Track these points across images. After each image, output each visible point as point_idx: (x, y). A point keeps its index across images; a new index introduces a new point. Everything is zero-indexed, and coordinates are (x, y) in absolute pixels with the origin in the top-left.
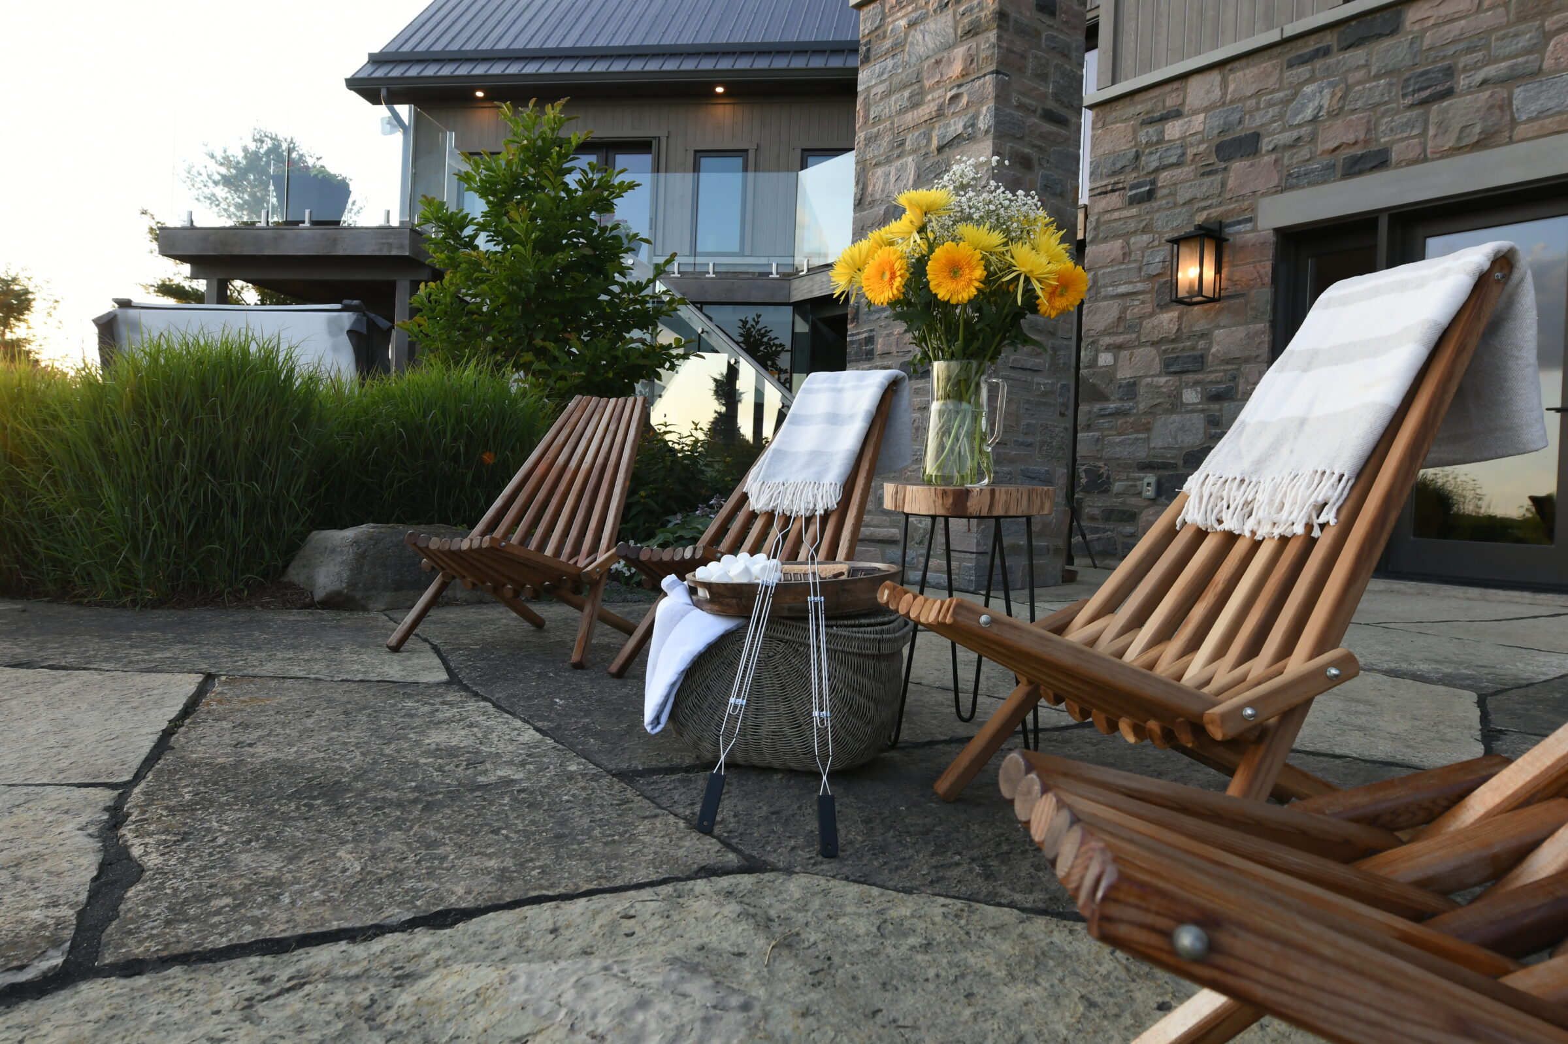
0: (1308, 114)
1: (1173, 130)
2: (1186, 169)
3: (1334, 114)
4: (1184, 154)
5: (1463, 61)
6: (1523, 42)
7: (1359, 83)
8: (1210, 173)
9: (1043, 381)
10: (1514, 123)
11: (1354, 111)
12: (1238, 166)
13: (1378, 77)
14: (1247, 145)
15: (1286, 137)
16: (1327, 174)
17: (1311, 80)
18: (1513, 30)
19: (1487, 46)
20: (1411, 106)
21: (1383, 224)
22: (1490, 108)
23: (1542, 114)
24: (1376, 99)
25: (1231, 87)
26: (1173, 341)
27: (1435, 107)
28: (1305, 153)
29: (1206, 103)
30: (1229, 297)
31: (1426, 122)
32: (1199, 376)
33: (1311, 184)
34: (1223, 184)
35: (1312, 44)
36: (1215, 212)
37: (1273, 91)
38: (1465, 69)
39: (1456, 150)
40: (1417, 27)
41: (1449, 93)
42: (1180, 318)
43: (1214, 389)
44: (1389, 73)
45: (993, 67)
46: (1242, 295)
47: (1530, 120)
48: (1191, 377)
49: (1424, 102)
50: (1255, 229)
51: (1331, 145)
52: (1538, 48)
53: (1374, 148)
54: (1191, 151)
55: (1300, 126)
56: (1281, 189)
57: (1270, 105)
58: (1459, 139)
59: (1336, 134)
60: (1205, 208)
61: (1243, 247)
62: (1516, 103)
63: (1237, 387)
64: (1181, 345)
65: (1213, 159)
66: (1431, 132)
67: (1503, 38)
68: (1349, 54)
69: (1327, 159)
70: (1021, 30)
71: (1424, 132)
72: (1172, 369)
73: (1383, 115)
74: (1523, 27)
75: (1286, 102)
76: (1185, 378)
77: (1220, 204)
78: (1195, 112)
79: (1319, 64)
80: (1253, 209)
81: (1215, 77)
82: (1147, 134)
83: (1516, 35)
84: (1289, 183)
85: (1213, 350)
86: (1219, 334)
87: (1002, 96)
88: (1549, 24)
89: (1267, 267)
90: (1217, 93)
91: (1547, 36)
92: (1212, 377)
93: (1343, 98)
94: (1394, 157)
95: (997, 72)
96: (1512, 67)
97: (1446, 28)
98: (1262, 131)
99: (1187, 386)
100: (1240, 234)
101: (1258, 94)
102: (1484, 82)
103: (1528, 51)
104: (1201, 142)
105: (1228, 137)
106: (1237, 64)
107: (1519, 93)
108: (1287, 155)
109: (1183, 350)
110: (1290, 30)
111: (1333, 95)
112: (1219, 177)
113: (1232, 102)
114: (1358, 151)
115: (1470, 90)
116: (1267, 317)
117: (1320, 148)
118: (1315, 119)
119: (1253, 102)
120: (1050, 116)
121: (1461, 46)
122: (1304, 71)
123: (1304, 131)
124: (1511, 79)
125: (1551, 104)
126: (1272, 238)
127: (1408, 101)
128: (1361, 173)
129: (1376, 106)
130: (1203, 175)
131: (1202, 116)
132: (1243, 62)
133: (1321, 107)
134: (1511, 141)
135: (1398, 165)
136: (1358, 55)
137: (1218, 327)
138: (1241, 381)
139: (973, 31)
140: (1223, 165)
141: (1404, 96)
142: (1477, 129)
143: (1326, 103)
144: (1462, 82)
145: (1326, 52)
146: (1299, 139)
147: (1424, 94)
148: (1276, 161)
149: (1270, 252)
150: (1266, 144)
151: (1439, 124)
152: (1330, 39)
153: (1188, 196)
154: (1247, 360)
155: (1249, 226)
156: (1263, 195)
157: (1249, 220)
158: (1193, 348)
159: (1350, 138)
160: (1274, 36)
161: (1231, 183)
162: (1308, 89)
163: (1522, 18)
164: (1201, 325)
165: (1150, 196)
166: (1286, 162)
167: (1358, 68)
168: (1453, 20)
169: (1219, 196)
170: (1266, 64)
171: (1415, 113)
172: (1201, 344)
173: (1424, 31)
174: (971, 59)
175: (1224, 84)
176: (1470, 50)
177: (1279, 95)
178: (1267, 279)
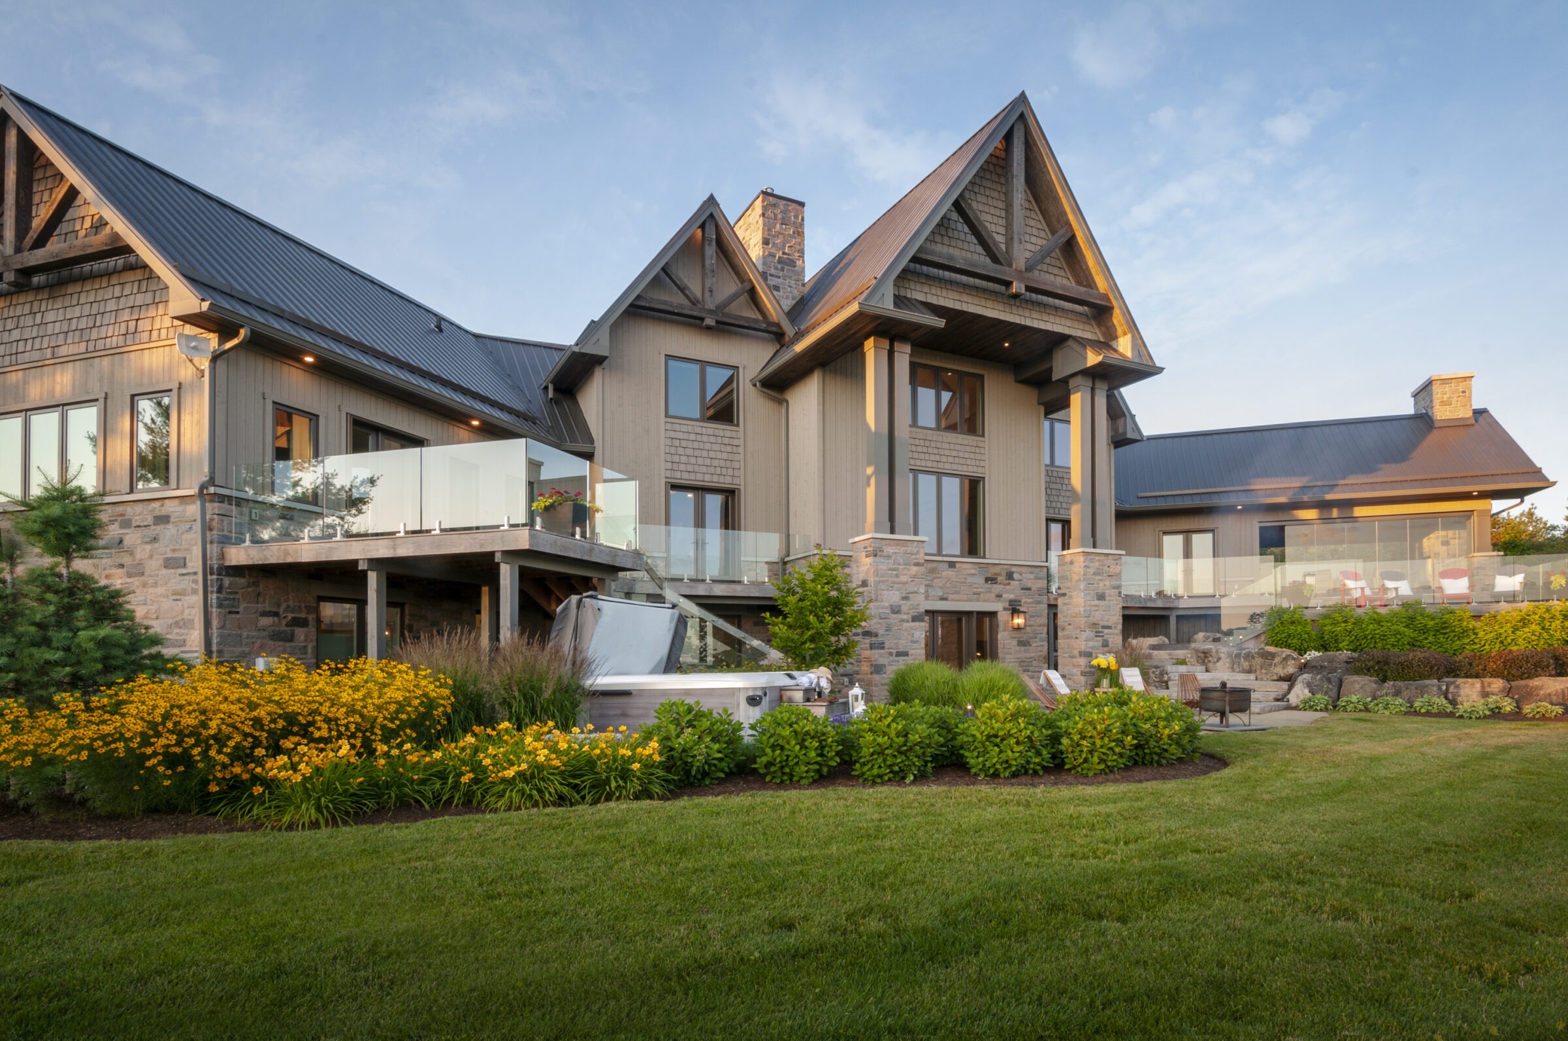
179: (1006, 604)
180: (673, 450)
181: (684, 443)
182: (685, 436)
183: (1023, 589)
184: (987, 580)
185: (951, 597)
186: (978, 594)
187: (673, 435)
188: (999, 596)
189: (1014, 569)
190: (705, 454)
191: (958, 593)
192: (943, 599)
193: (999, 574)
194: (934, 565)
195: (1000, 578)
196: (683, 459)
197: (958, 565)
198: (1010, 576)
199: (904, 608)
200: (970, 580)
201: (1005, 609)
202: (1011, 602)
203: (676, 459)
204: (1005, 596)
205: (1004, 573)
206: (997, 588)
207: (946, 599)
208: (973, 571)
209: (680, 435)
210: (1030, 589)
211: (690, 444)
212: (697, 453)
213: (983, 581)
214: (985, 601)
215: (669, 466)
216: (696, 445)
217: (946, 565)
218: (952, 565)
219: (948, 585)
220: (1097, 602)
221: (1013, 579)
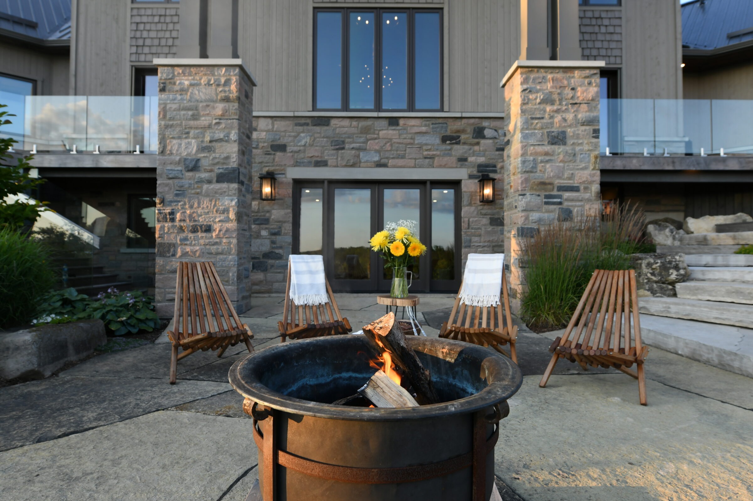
0: (303, 143)
1: (255, 135)
2: (259, 151)
3: (311, 145)
4: (258, 145)
5: (347, 140)
6: (362, 140)
7: (318, 138)
8: (269, 154)
10: (360, 162)
11: (317, 146)
12: (279, 154)
13: (324, 137)
14: (282, 148)
15: (296, 149)
16: (308, 164)
17: (303, 132)
18: (359, 135)
19: (353, 138)
20: (334, 150)
21: (326, 183)
22: (355, 156)
23: (367, 162)
24: (323, 144)
25: (276, 126)
26: (256, 212)
27: (340, 151)
28: (302, 155)
29: (266, 129)
30: (278, 199)
31: (337, 155)
32: (267, 226)
33: (304, 166)
34: (274, 159)
35: (303, 121)
36: (271, 169)
37: (290, 132)
38: (348, 143)
39: (346, 166)
40: (334, 126)
41: (343, 148)
42: (259, 204)
43: (273, 231)
44: (327, 137)
45: (237, 117)
46: (281, 199)
47: (364, 162)
48: (264, 226)
49: (337, 149)
50: (286, 177)
51: (310, 155)
52: (366, 142)
53: (323, 159)
54: (261, 145)
55: (300, 146)
56: (295, 166)
57: (290, 136)
58: (347, 163)
59: (312, 152)
60: (267, 166)
61: (282, 183)
62: (361, 156)
63: (281, 230)
64: (260, 214)
65: (269, 149)
66: (339, 159)
67: (357, 137)
68: (315, 127)
69: (309, 159)
70: (242, 104)
71: (337, 159)
72: (257, 223)
73: (326, 149)
74: (361, 135)
75: (295, 137)
76: (262, 226)
77: (273, 166)
78: (262, 131)
79: (305, 127)
80: (284, 170)
81: (270, 121)
83: (360, 137)
84: (297, 164)
85: (273, 217)
86: (274, 212)
88: (369, 136)
89: (291, 191)
90: (270, 127)
91: (368, 140)
92: (272, 227)
93: (314, 141)
94: (329, 163)
95: (238, 119)
96: (360, 146)
97: (342, 129)
98: (287, 144)
99: (263, 229)
100: (280, 178)
101: (285, 131)
102: (353, 148)
103: (363, 143)
104: (264, 142)
105: (275, 143)
106: (278, 119)
107: (362, 154)
108: (296, 155)
109: (261, 216)
110: (297, 114)
111: (310, 139)
112: (272, 156)
113: (276, 131)
114: (319, 159)
115: (349, 149)
116: (291, 208)
117: (307, 155)
118: (305, 145)
119: (283, 134)
121: (346, 136)
122: (301, 128)
123: (302, 148)
124: (359, 149)
125: (369, 159)
126: (292, 182)
127: (333, 148)
128: (319, 166)
129: (323, 147)
130: (266, 154)
131: (265, 133)
132: (280, 119)
133: (306, 142)
134: (360, 167)
135: (330, 166)
136: (317, 129)
137: (274, 209)
138: (283, 229)
139: (226, 99)
140: (273, 153)
141: (332, 146)
142: (352, 161)
143: (308, 141)
144: (347, 146)
145: (307, 124)
146: (300, 150)
147: (337, 147)
148: (292, 156)
149: (291, 186)
150: (288, 149)
151: (342, 157)
152: (309, 121)
153: (260, 160)
154: (285, 222)
155: (284, 176)
156: (289, 166)
157: (284, 174)
158: (264, 216)
159: (316, 154)
160: (291, 114)
161: (277, 159)
162: (302, 135)
163: (361, 133)
164: (267, 208)
166: (295, 157)
167: (318, 133)
168: (344, 127)
169: (272, 163)
170: (288, 122)
171: (335, 152)
172: (268, 215)
173: (337, 128)
174: (225, 111)
175: (273, 125)
176: (349, 138)
177: (293, 134)
178: (291, 195)
179: (475, 171)
180: (138, 34)
181: (148, 27)
182: (150, 19)
183: (499, 150)
184: (444, 139)
185: (391, 162)
186: (432, 158)
187: (138, 19)
188: (462, 160)
189: (485, 124)
190: (168, 35)
191: (403, 157)
192: (380, 165)
193: (464, 131)
194: (369, 122)
195: (463, 137)
196: (148, 42)
197: (401, 122)
198: (479, 133)
199: (205, 163)
200: (419, 140)
201: (471, 177)
202: (481, 167)
203: (140, 42)
204: (471, 159)
205: (469, 130)
206: (459, 150)
207: (385, 165)
208: (424, 129)
209: (145, 19)
211: (153, 27)
212: (161, 34)
213: (438, 141)
214: (440, 166)
215: (134, 50)
216: (159, 27)
217: (385, 123)
218: (393, 121)
219: (388, 147)
220: (548, 148)
221: (484, 137)
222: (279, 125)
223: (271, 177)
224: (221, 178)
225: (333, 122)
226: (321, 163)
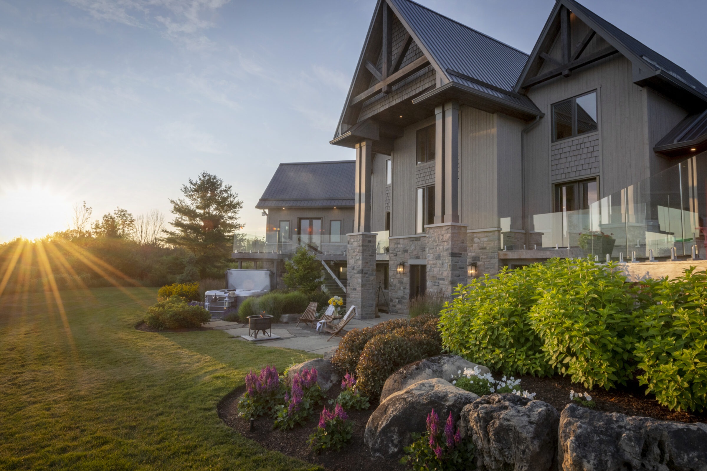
0: (412, 249)
1: (399, 246)
3: (415, 250)
7: (417, 246)
8: (403, 254)
9: (371, 291)
12: (406, 254)
15: (410, 251)
21: (420, 267)
28: (412, 254)
35: (412, 239)
37: (409, 244)
57: (409, 246)
59: (415, 253)
60: (402, 260)
65: (403, 252)
69: (414, 256)
70: (365, 246)
81: (403, 240)
82: (396, 246)
87: (363, 255)
89: (409, 270)
90: (403, 243)
95: (362, 252)
98: (408, 250)
100: (406, 264)
101: (407, 244)
104: (402, 249)
105: (405, 249)
110: (410, 236)
111: (415, 247)
113: (405, 245)
120: (370, 256)
122: (411, 242)
123: (412, 251)
126: (409, 266)
129: (418, 250)
131: (402, 245)
132: (406, 239)
136: (416, 242)
138: (407, 286)
145: (413, 240)
148: (410, 255)
149: (409, 268)
150: (408, 252)
154: (407, 283)
160: (407, 236)
161: (405, 256)
162: (412, 245)
165: (396, 255)
169: (403, 258)
183: (480, 249)
210: (485, 248)
220: (435, 262)
221: (475, 243)
222: (406, 241)
223: (403, 264)
224: (358, 273)
225: (422, 239)
226: (418, 258)
